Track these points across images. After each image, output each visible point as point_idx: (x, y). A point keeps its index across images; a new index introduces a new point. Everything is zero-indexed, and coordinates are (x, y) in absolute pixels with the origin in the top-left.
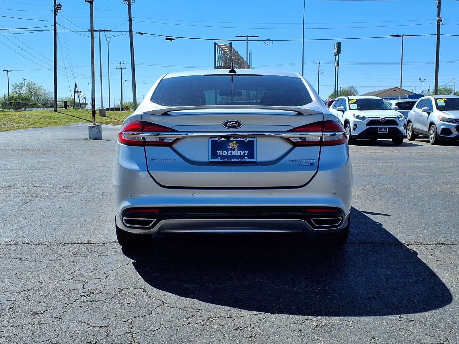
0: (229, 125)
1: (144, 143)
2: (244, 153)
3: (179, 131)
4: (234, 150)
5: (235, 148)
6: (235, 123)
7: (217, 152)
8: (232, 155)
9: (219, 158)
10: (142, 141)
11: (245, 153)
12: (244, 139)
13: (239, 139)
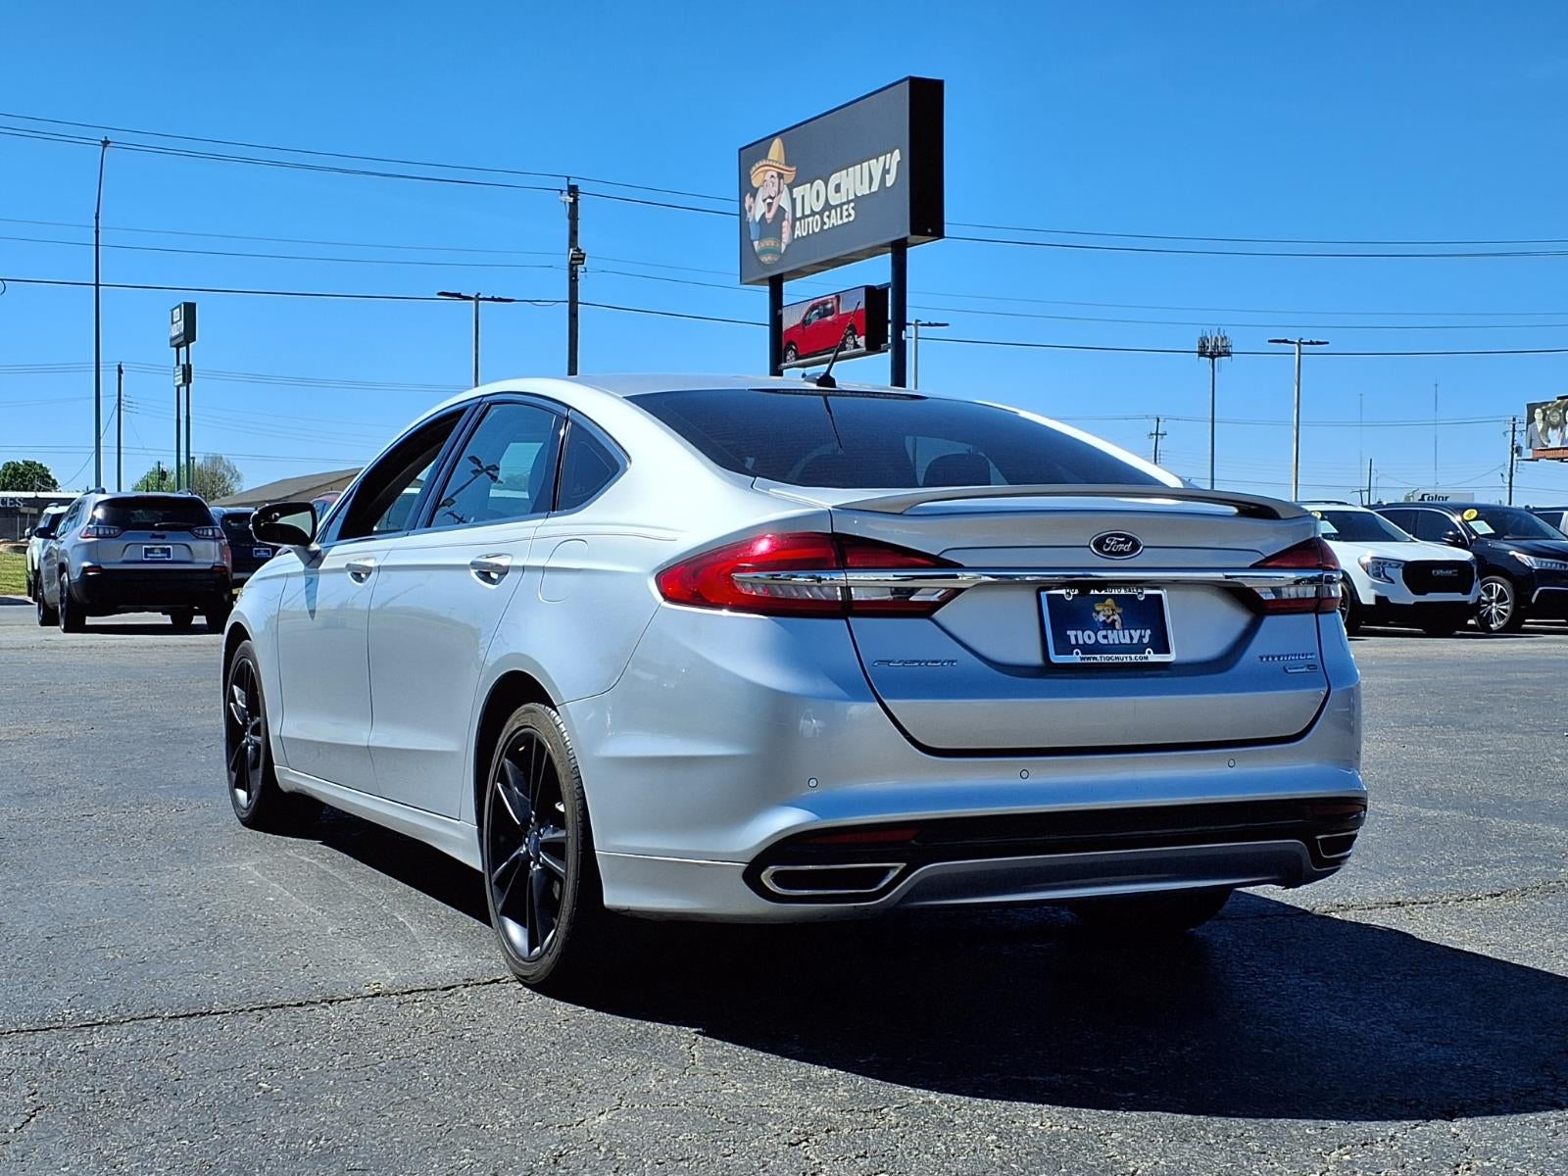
0: (1108, 545)
1: (846, 609)
2: (1141, 637)
3: (965, 565)
4: (1112, 626)
5: (1114, 621)
6: (1123, 539)
7: (1069, 632)
8: (1109, 644)
9: (1077, 653)
10: (840, 599)
11: (1144, 637)
12: (1134, 592)
13: (1123, 592)
